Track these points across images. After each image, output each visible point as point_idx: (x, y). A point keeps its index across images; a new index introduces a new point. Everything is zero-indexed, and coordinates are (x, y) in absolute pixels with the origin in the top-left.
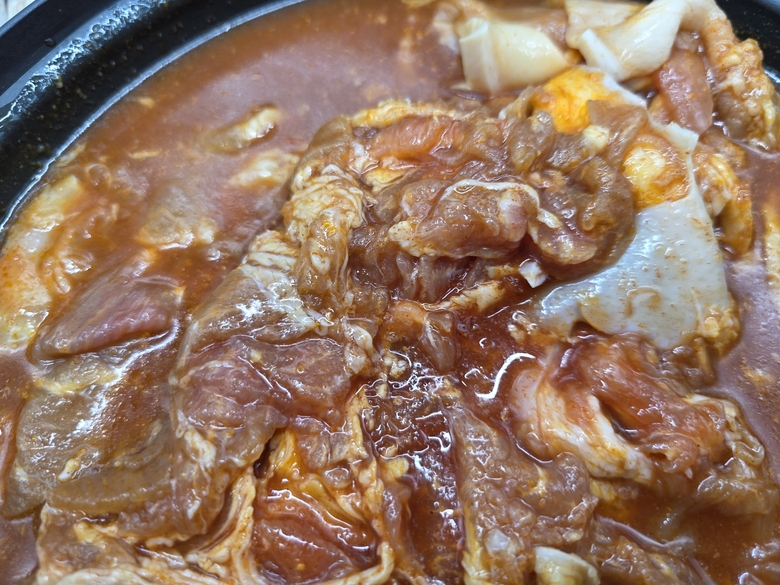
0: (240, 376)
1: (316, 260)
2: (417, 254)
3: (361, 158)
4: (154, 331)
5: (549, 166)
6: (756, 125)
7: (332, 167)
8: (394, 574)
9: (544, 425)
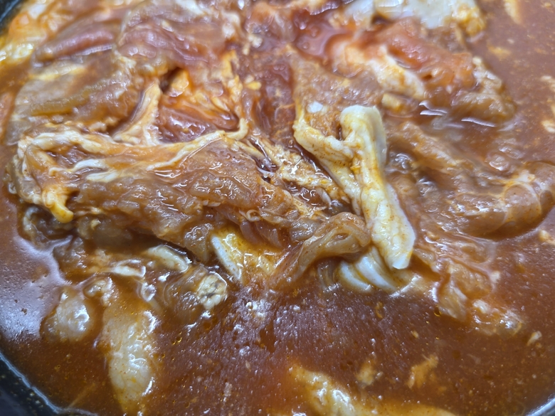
9: (350, 60)
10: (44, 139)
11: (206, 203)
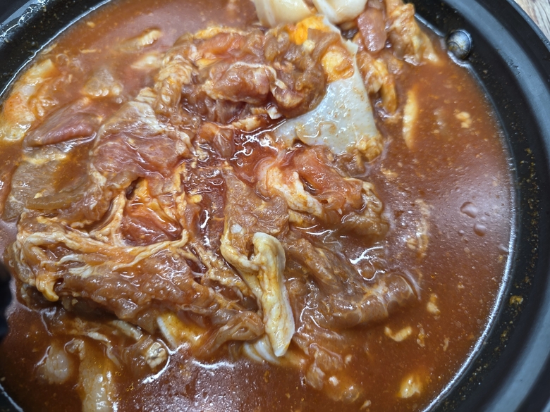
0: (122, 149)
1: (164, 97)
2: (214, 98)
3: (194, 53)
4: (86, 135)
5: (286, 59)
6: (409, 50)
7: (179, 56)
8: (187, 244)
9: (269, 183)
10: (36, 237)
11: (153, 297)
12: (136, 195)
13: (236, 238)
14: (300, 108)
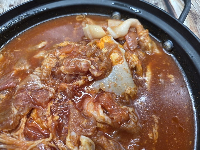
0: (26, 97)
1: (44, 74)
2: (65, 73)
3: (58, 53)
5: (95, 56)
6: (147, 48)
7: (51, 55)
8: (52, 140)
9: (88, 110)
12: (31, 116)
13: (73, 138)
14: (101, 76)
